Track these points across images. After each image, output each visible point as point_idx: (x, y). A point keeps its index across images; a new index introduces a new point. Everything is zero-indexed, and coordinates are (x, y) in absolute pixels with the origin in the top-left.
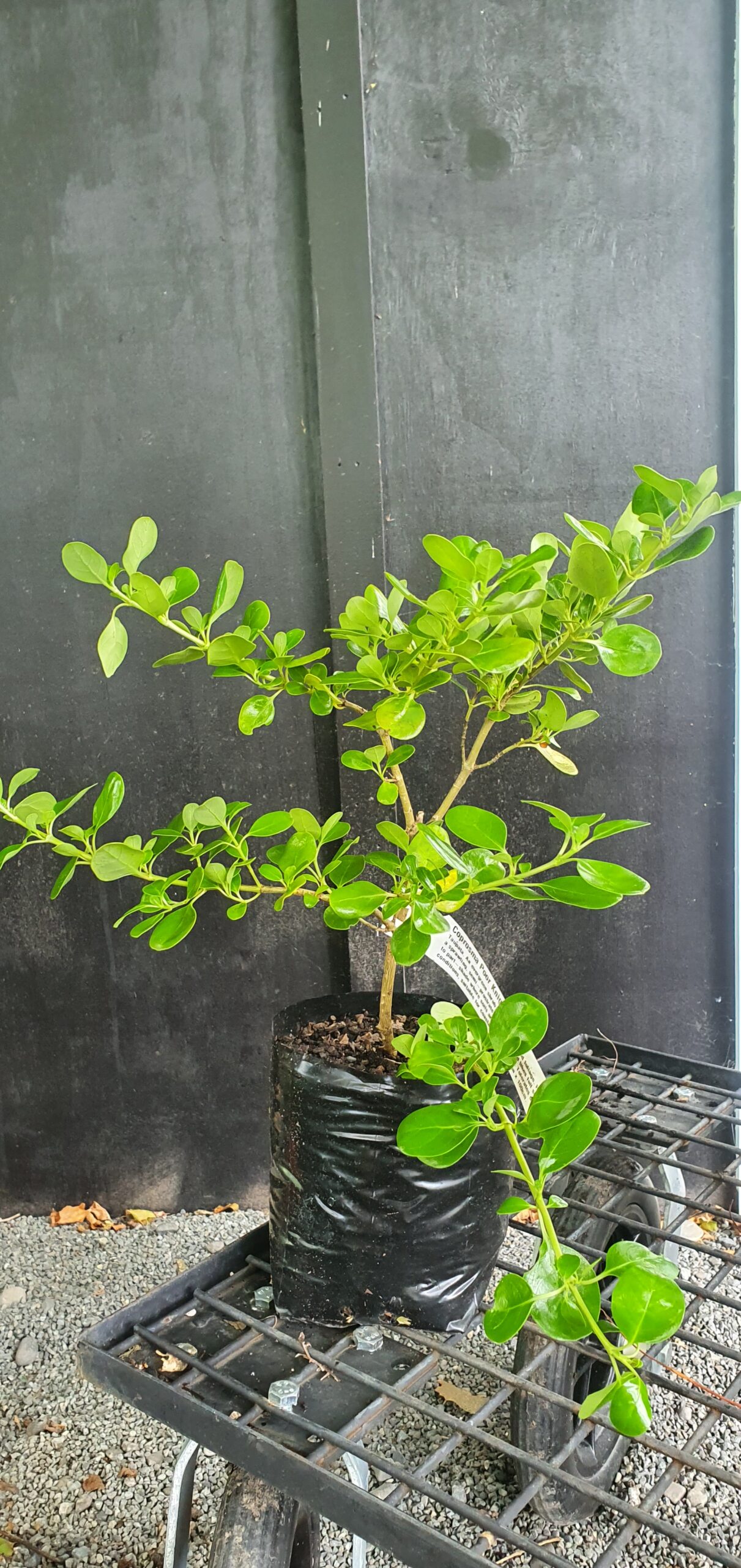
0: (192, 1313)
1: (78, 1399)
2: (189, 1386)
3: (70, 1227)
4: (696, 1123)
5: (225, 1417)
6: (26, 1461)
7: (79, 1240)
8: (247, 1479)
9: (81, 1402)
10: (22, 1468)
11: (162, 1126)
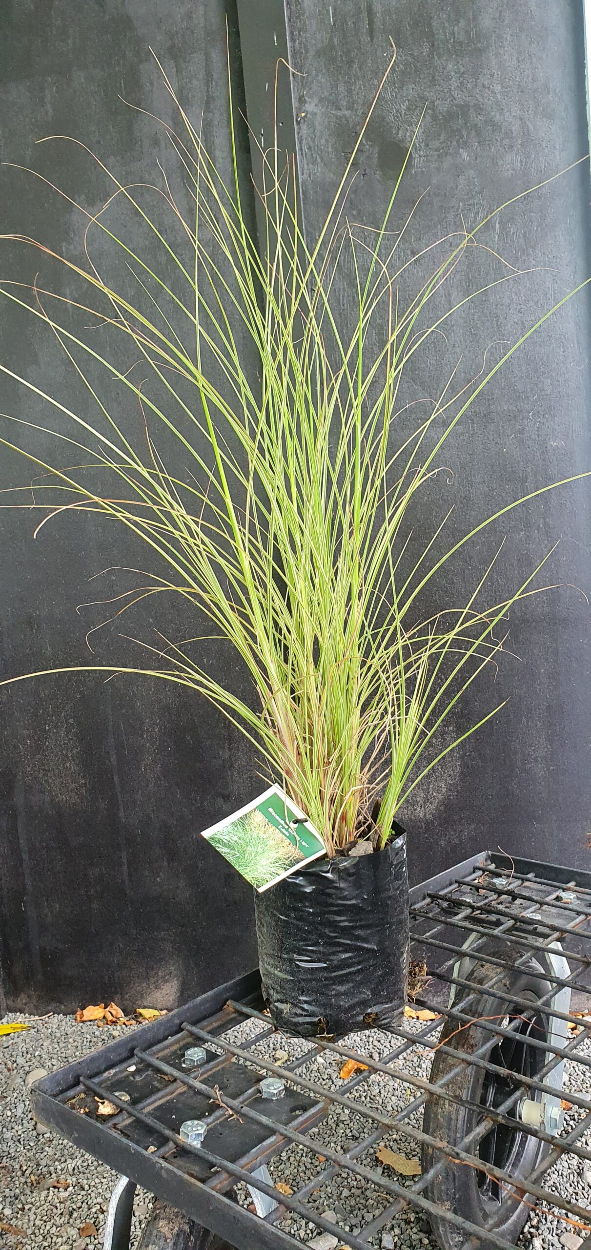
0: (133, 1069)
1: (83, 1162)
2: (119, 1126)
3: (92, 1023)
4: (575, 918)
5: (144, 1152)
6: (36, 1211)
7: (97, 1033)
8: (165, 1207)
9: (86, 1164)
10: (32, 1217)
11: (163, 939)
